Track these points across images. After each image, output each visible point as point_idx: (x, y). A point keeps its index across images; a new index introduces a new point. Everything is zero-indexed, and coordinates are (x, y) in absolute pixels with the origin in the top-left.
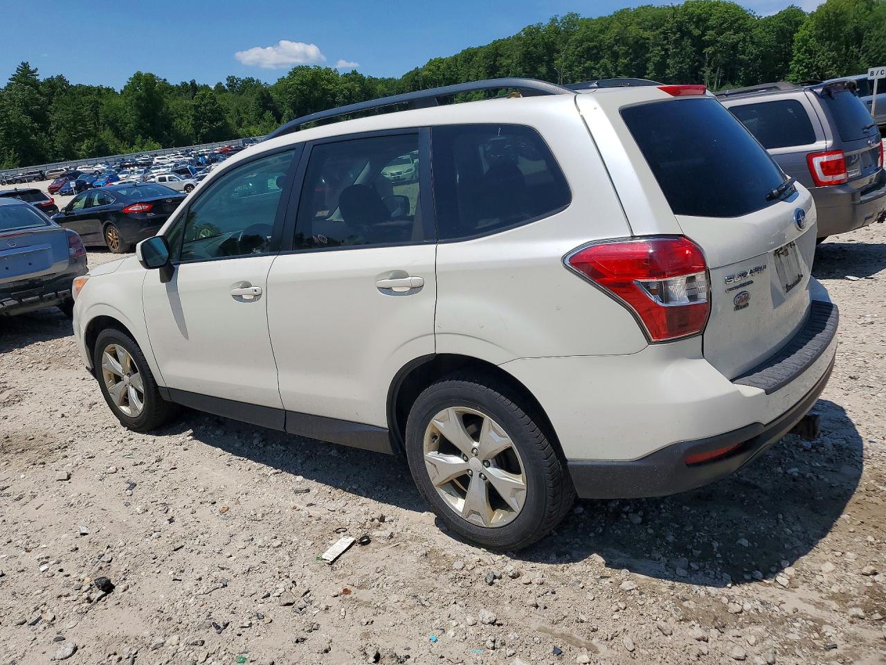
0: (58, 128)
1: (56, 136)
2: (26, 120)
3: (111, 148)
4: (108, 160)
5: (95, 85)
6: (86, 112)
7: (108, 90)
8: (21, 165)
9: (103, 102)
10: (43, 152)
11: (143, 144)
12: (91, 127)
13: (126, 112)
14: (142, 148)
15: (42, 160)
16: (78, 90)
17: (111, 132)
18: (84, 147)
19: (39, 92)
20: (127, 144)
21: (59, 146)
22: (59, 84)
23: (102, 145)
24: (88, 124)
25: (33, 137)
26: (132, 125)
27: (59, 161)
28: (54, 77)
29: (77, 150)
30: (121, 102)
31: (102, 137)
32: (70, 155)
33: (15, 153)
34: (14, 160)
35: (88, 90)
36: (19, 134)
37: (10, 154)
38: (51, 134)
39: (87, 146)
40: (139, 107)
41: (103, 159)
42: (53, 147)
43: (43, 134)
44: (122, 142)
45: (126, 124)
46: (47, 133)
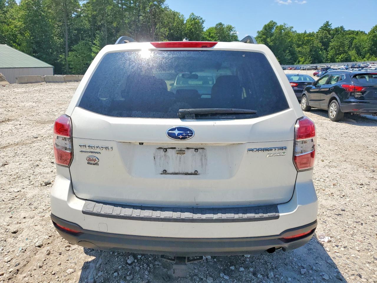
0: (332, 49)
1: (329, 52)
2: (320, 45)
3: (353, 58)
4: (348, 64)
5: (357, 30)
6: (346, 42)
7: (362, 32)
8: (311, 63)
9: (357, 37)
10: (322, 59)
11: (369, 58)
12: (346, 48)
13: (366, 42)
14: (368, 59)
15: (321, 62)
16: (348, 32)
17: (355, 51)
18: (340, 58)
19: (330, 34)
20: (362, 57)
21: (329, 57)
22: (340, 30)
23: (349, 57)
24: (346, 47)
25: (320, 52)
26: (367, 49)
27: (327, 63)
28: (339, 27)
29: (337, 59)
30: (365, 38)
31: (350, 53)
32: (333, 61)
33: (311, 58)
34: (310, 61)
35: (353, 32)
36: (315, 51)
37: (309, 58)
38: (328, 51)
39: (341, 57)
40: (373, 40)
41: (346, 64)
42: (327, 56)
43: (325, 51)
44: (359, 56)
45: (364, 48)
46: (326, 51)
